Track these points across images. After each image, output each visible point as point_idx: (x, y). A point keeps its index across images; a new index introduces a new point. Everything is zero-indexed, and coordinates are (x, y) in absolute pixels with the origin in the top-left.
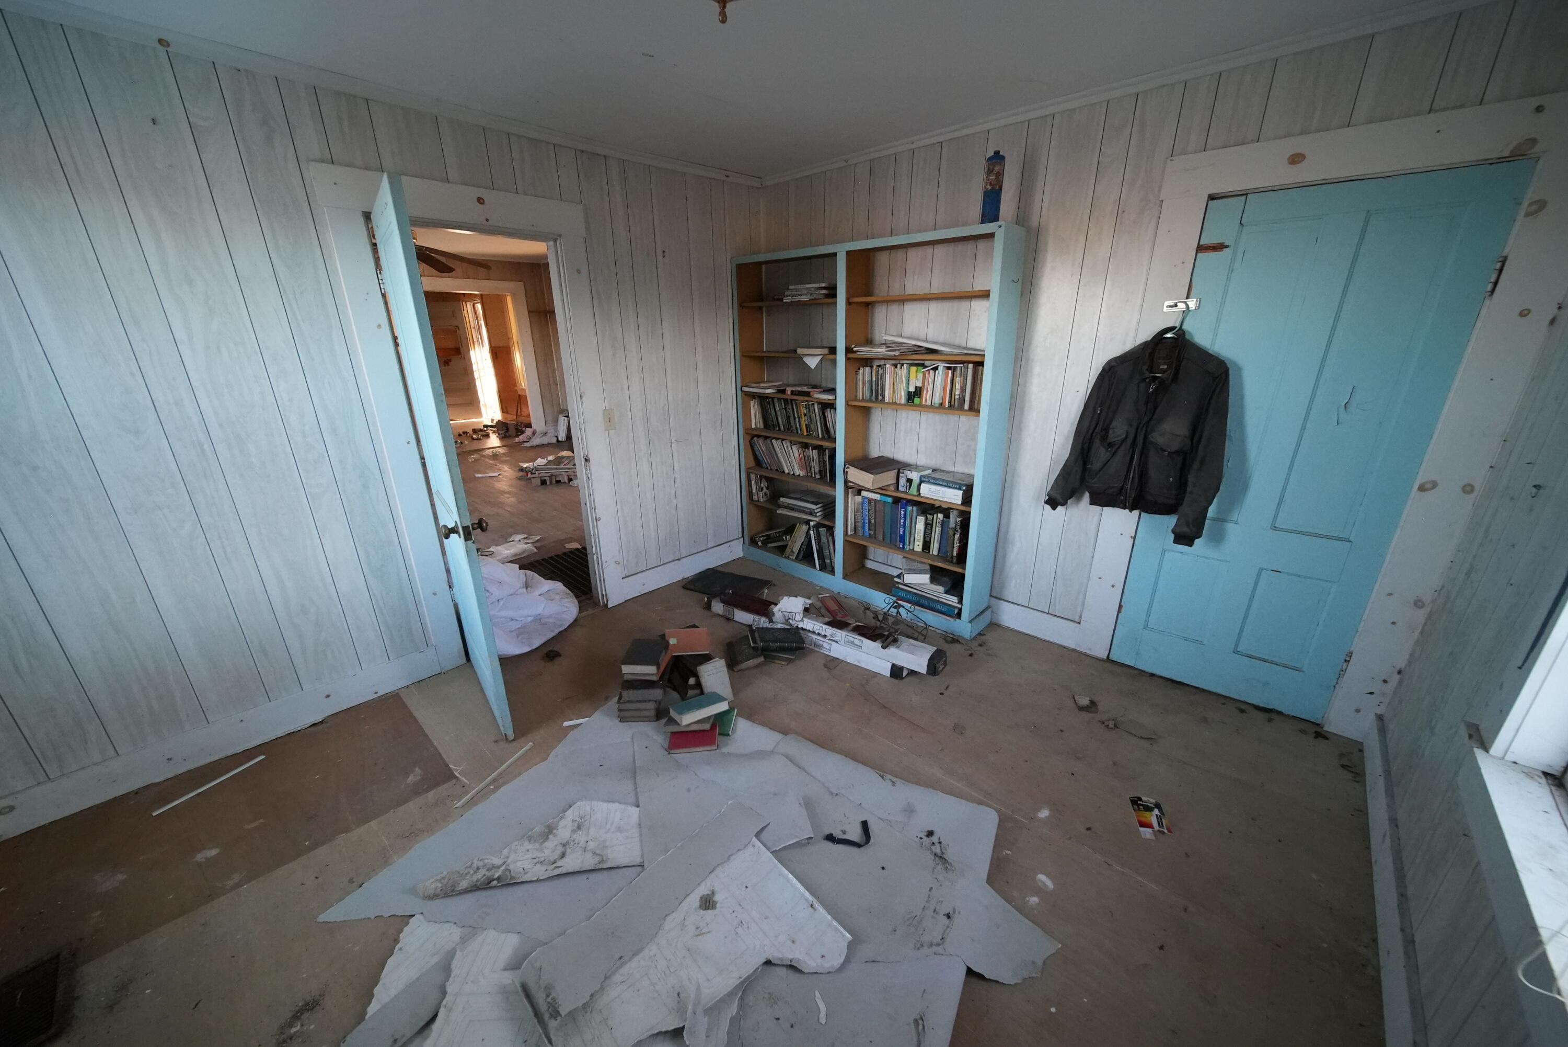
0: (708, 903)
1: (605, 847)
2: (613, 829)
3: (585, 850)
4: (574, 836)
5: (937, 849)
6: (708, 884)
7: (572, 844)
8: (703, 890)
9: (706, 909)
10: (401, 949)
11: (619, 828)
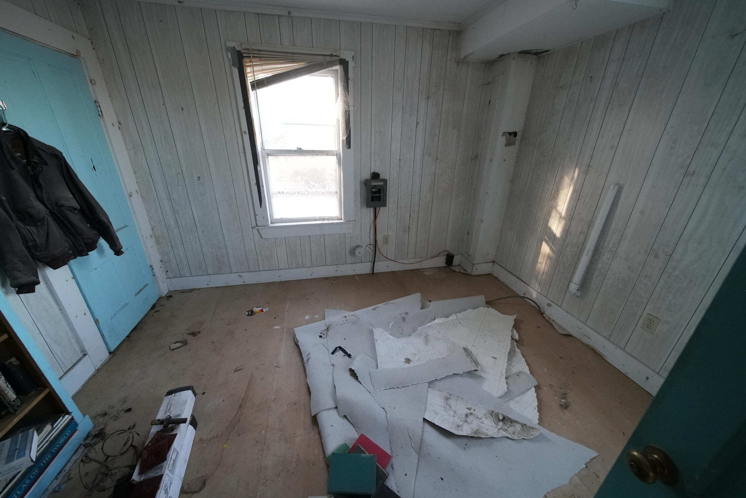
0: (408, 361)
1: (445, 408)
2: (439, 416)
3: (455, 412)
4: (461, 423)
5: (325, 332)
6: (405, 366)
7: (462, 420)
8: (408, 365)
9: (409, 359)
10: (535, 408)
11: (436, 414)
